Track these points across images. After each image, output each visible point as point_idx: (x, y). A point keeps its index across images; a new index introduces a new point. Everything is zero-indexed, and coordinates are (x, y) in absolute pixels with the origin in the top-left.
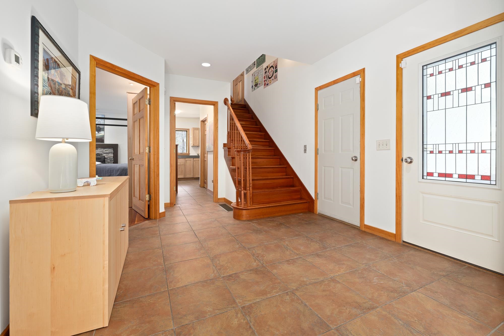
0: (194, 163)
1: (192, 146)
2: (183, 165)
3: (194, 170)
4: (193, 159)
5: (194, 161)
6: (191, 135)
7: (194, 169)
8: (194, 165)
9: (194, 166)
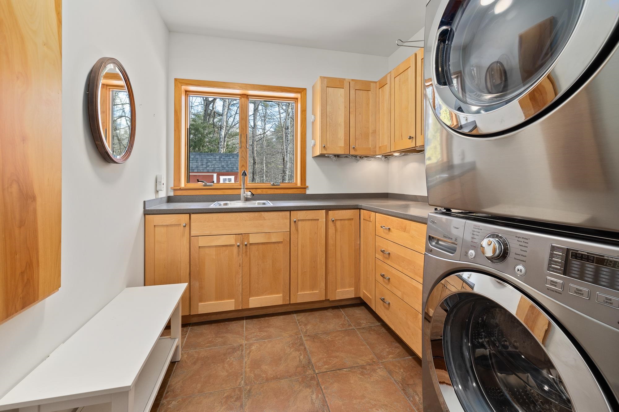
0: (331, 231)
1: (318, 153)
2: (281, 245)
3: (330, 266)
4: (327, 214)
5: (330, 224)
6: (314, 113)
7: (330, 261)
8: (331, 242)
9: (331, 247)
